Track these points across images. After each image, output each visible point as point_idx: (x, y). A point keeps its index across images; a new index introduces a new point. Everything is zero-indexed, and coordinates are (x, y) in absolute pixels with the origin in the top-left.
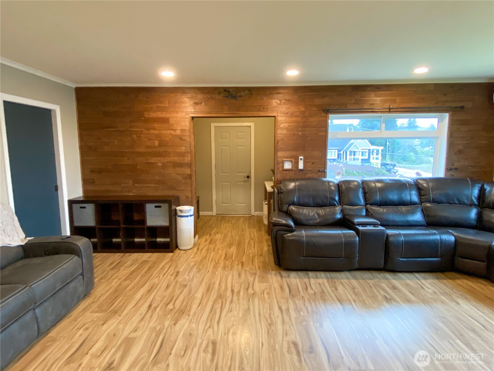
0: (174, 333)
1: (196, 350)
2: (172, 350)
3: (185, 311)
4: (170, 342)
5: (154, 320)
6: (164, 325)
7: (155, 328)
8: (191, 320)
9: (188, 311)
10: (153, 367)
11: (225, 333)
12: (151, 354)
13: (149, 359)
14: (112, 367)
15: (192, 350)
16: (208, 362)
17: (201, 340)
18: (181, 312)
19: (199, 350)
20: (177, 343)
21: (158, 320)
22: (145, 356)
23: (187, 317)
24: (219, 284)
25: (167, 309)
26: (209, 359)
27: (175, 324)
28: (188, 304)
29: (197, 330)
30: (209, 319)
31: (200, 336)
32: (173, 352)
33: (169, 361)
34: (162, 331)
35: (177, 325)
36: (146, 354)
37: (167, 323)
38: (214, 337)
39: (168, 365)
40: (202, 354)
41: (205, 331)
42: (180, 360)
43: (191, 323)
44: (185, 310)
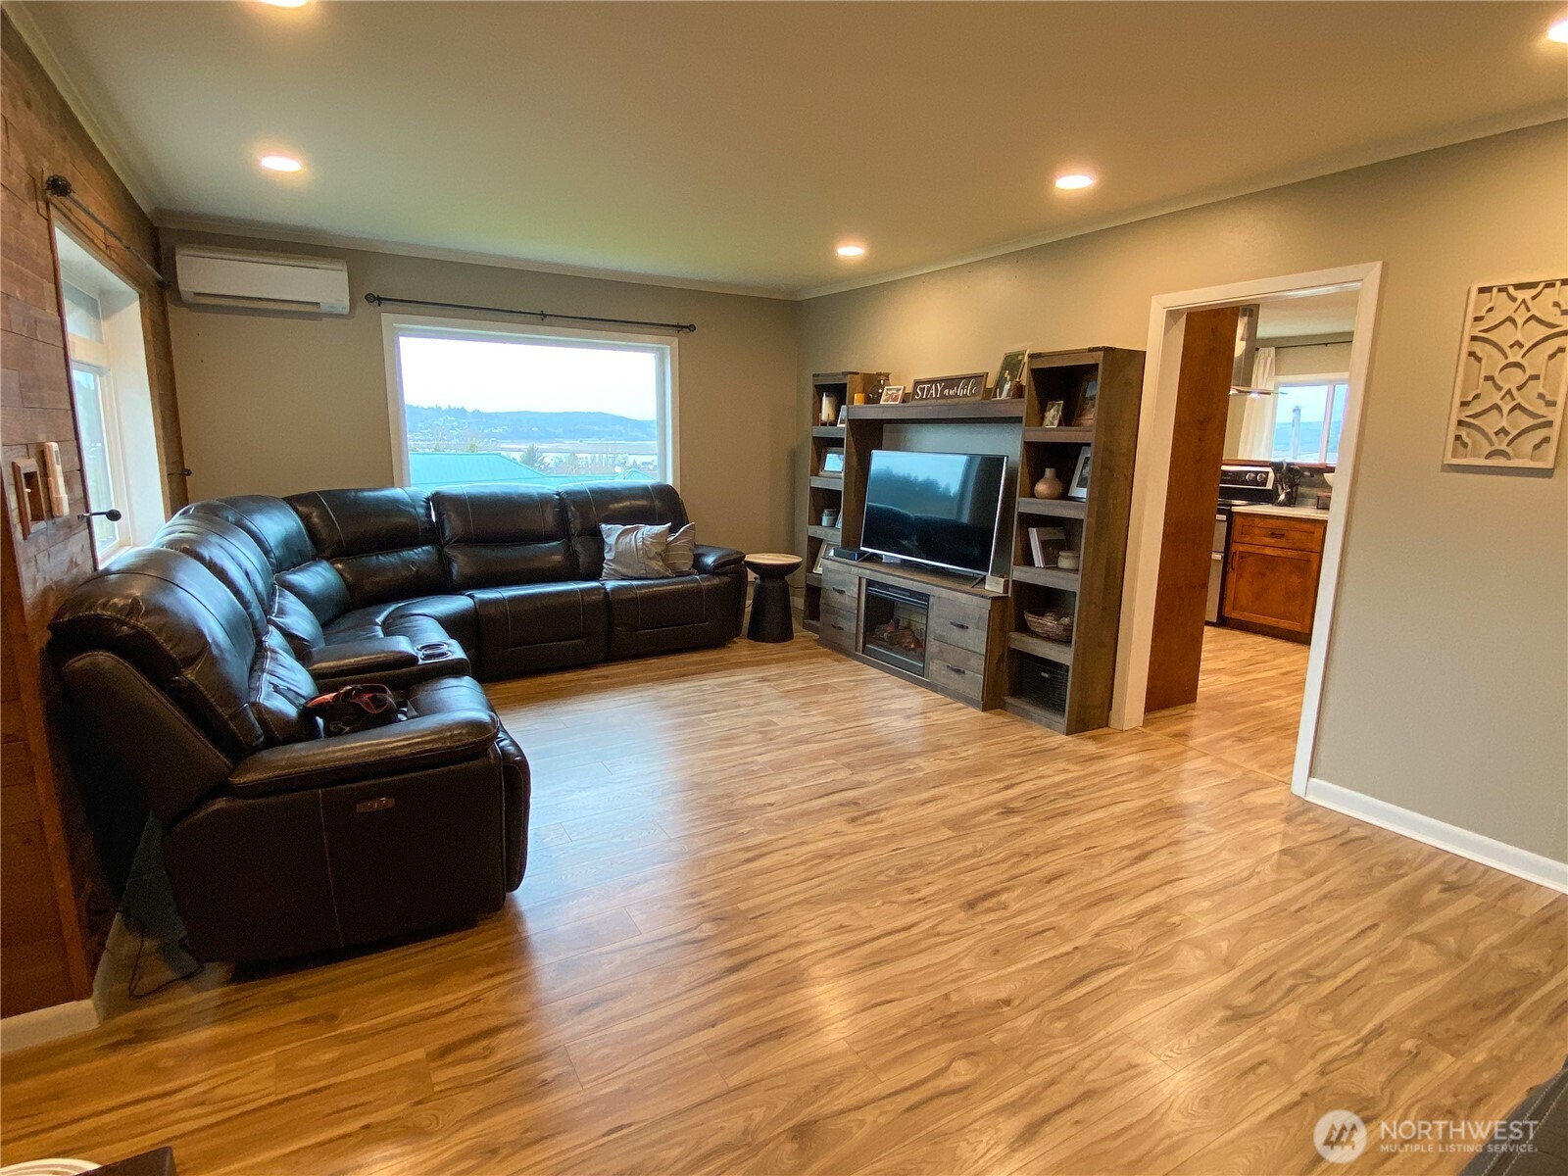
0: (1028, 983)
1: (1019, 920)
2: (1068, 953)
3: (939, 1016)
4: (1056, 970)
5: (1052, 1059)
6: (1039, 1021)
7: (1071, 1033)
8: (953, 981)
9: (932, 1009)
10: (1129, 952)
11: (925, 903)
12: (1120, 976)
13: (1130, 970)
14: (1229, 1013)
15: (1024, 925)
16: (1017, 892)
17: (987, 927)
18: (953, 1025)
19: (1013, 916)
20: (1046, 956)
21: (1042, 1052)
22: (1137, 983)
23: (954, 997)
24: (713, 1026)
25: (983, 1068)
26: (1011, 894)
27: (1007, 1002)
28: (905, 1035)
29: (970, 949)
30: (913, 950)
31: (980, 935)
32: (1068, 947)
33: (1090, 940)
34: (1054, 1011)
35: (1003, 995)
36: (1132, 986)
37: (1025, 1021)
38: (958, 913)
39: (1097, 935)
40: (1015, 907)
41: (956, 936)
42: (1066, 928)
43: (963, 973)
44: (936, 1021)
